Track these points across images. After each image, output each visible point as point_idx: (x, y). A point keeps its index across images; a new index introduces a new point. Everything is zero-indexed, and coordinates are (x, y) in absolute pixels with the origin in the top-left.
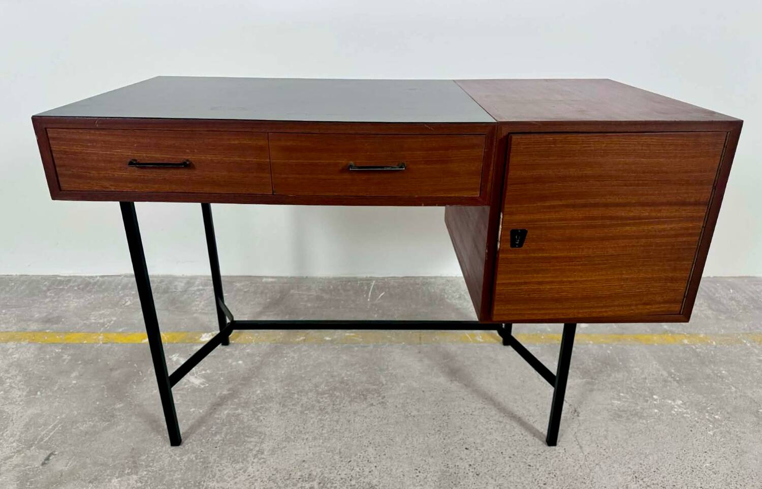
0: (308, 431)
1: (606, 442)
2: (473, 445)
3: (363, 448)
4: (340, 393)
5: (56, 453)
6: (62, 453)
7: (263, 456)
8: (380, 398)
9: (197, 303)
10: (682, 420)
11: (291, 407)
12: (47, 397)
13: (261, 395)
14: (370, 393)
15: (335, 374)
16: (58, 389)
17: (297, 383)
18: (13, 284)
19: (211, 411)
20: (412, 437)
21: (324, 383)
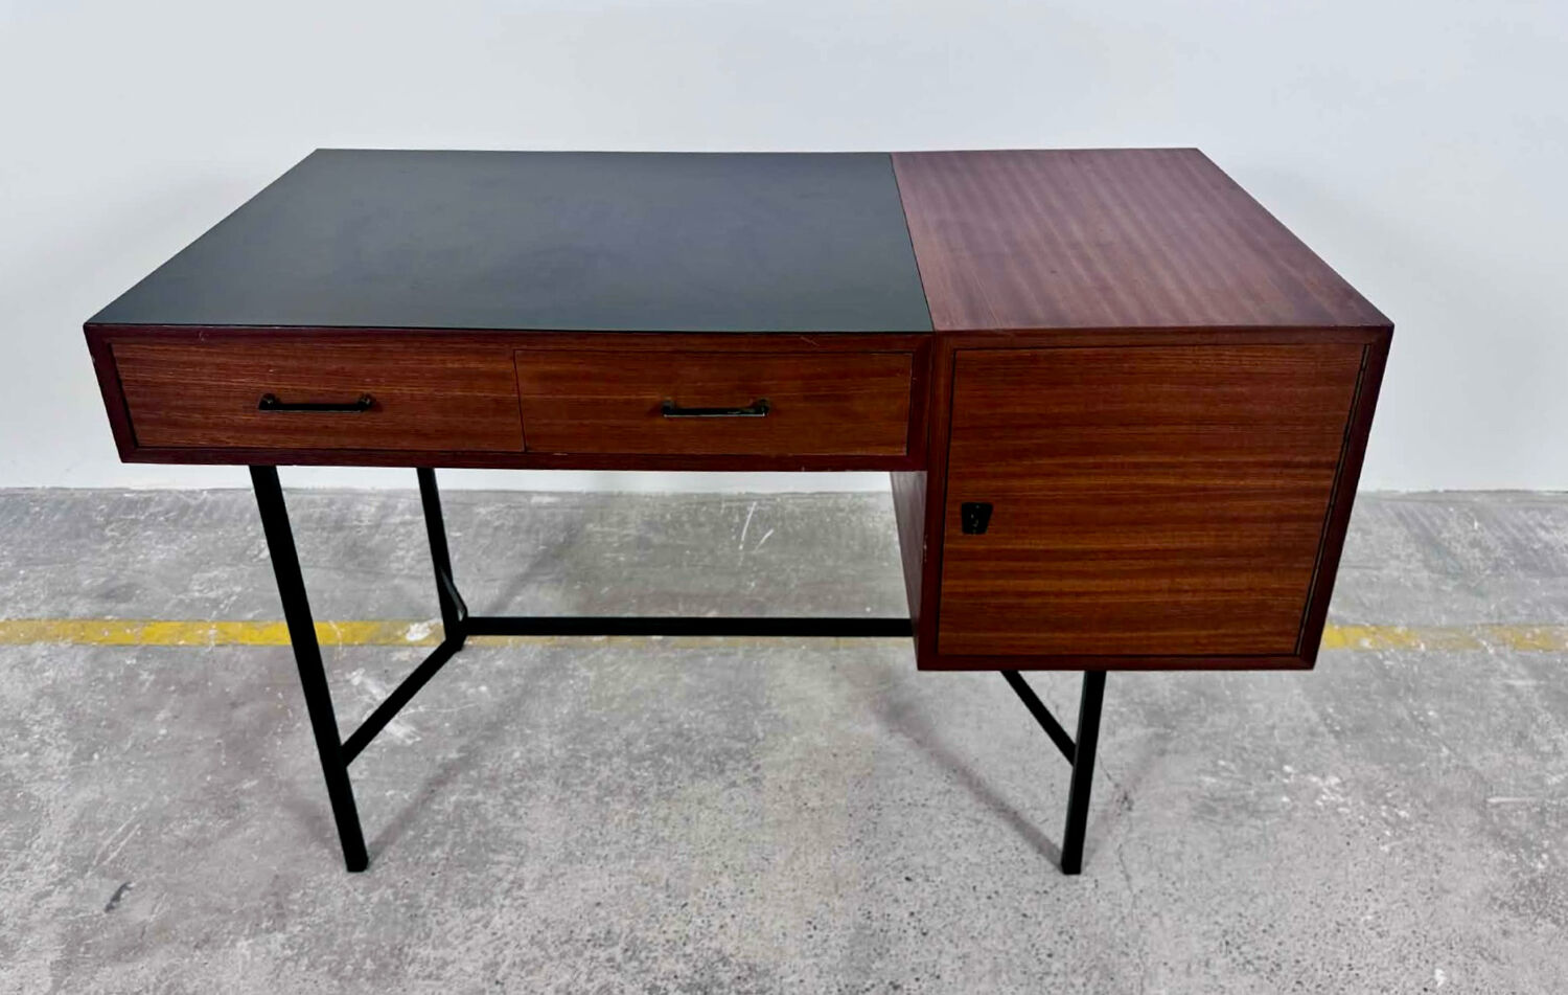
0: (608, 839)
1: (1177, 867)
2: (922, 871)
3: (712, 876)
4: (674, 759)
5: (132, 885)
6: (144, 884)
7: (522, 893)
8: (750, 769)
9: (401, 553)
10: (1333, 820)
11: (579, 789)
12: (113, 765)
13: (521, 762)
14: (731, 758)
15: (666, 715)
16: (134, 745)
17: (593, 735)
18: (37, 509)
19: (425, 797)
20: (806, 853)
21: (645, 736)
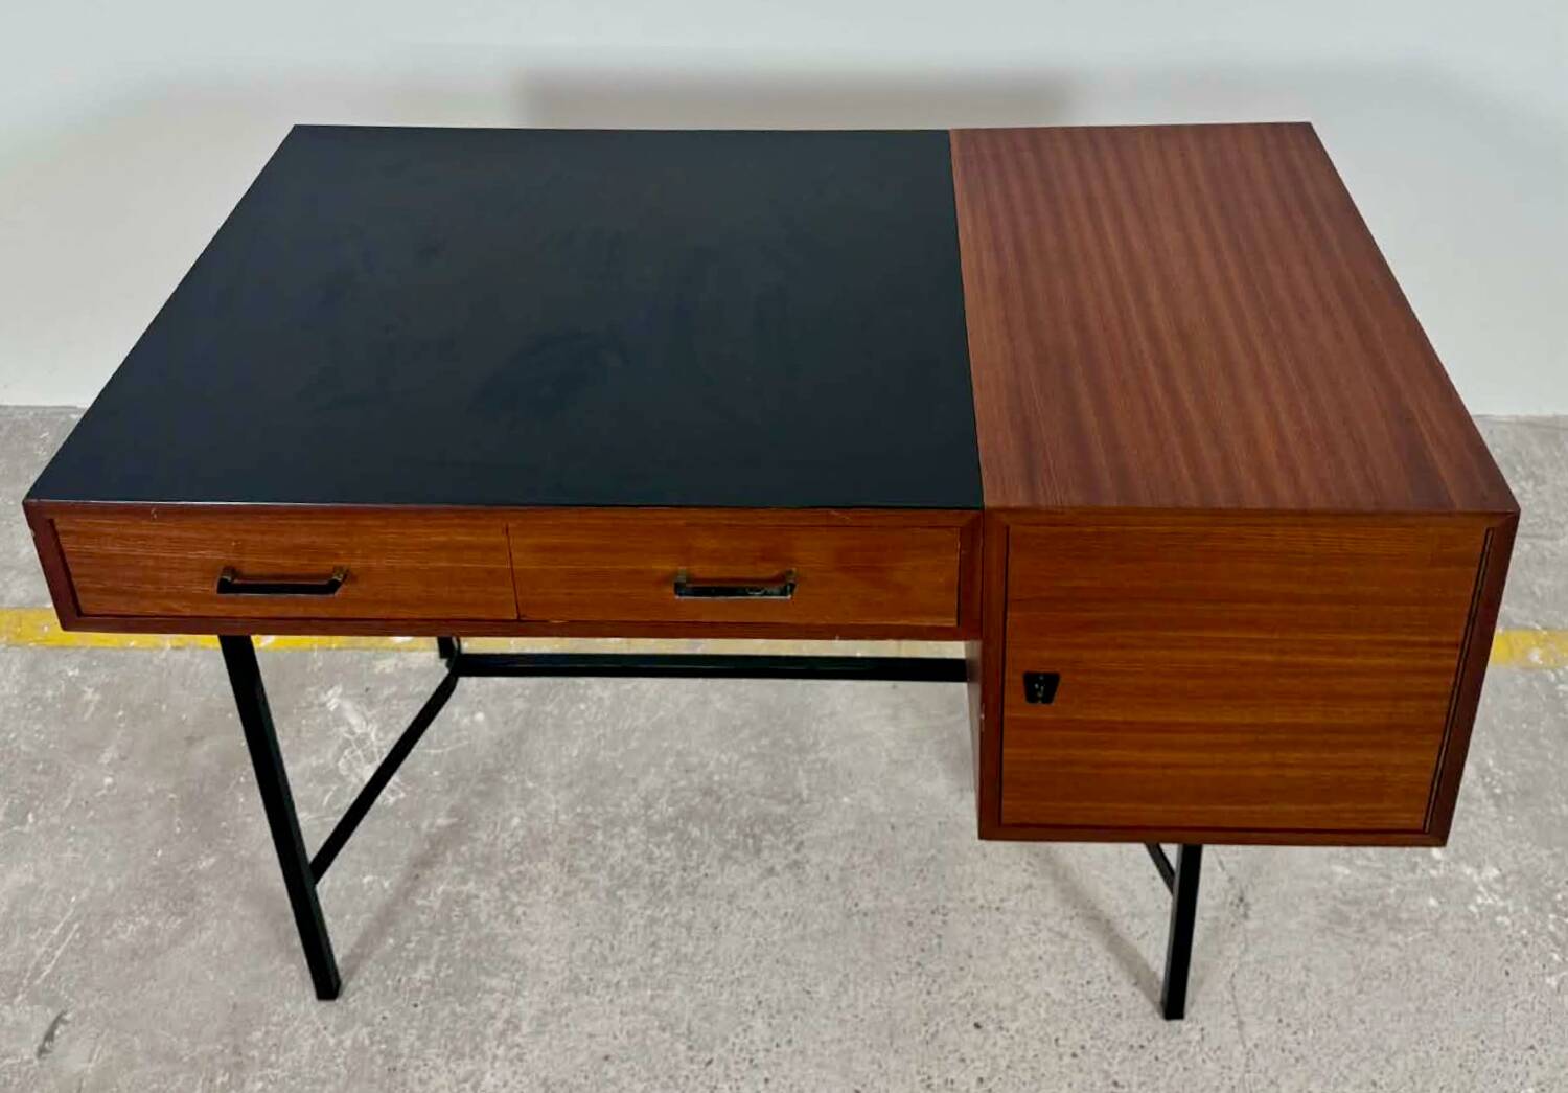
0: (620, 956)
1: (1300, 1007)
2: (994, 1014)
3: (743, 1016)
4: (702, 830)
5: (68, 1017)
6: (82, 1015)
7: (518, 1039)
8: (791, 848)
10: (1490, 934)
11: (587, 876)
12: (50, 831)
13: (521, 832)
14: (769, 829)
15: (694, 760)
16: (74, 801)
17: (606, 791)
19: (408, 885)
20: (856, 984)
21: (667, 795)
